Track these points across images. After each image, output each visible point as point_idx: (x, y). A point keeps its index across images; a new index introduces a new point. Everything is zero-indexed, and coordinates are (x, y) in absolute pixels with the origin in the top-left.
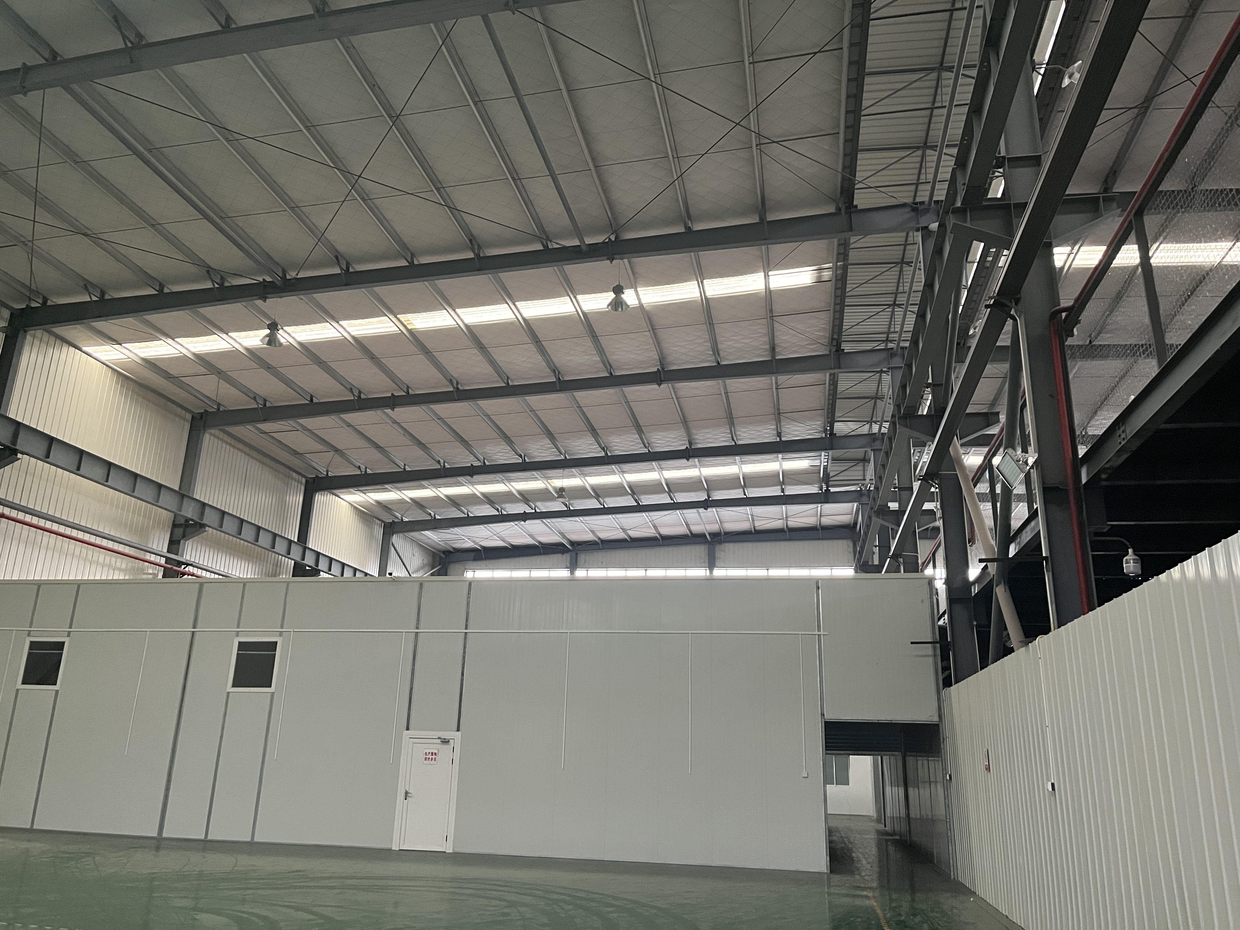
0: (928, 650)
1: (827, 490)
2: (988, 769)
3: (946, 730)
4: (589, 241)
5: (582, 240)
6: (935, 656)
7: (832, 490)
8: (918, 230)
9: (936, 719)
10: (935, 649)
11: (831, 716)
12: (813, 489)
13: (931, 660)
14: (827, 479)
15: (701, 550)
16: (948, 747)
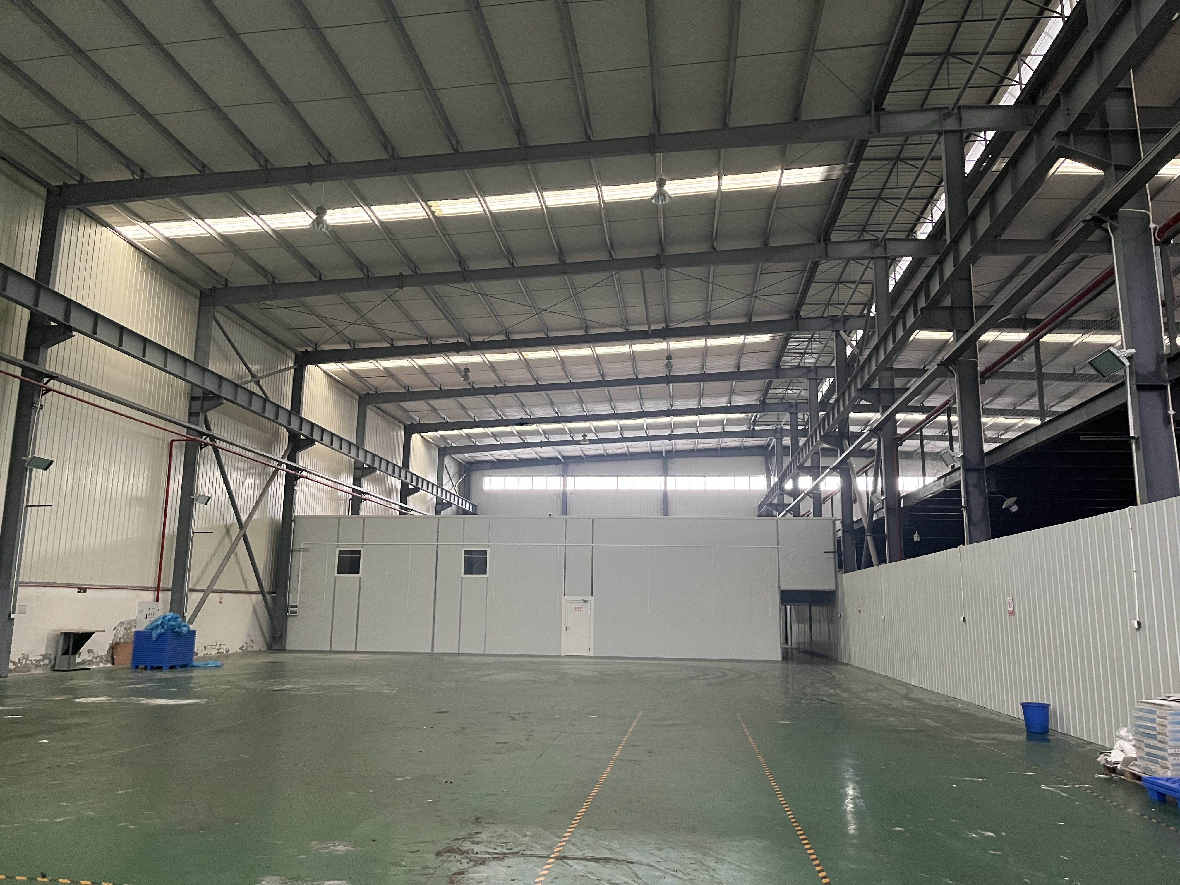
0: (832, 555)
1: (754, 429)
2: (860, 611)
3: (839, 594)
4: (653, 327)
5: (649, 327)
6: (835, 558)
7: (757, 428)
8: (833, 331)
9: (834, 588)
10: (835, 555)
11: (784, 587)
12: (744, 428)
13: (833, 560)
14: (755, 423)
15: (657, 463)
16: (840, 601)
